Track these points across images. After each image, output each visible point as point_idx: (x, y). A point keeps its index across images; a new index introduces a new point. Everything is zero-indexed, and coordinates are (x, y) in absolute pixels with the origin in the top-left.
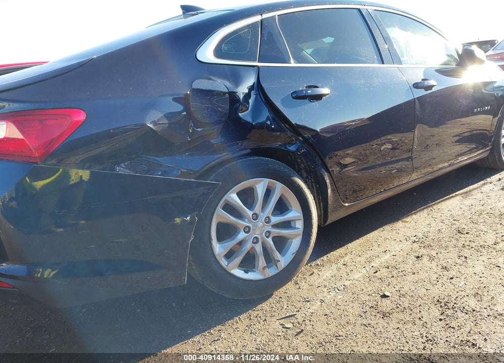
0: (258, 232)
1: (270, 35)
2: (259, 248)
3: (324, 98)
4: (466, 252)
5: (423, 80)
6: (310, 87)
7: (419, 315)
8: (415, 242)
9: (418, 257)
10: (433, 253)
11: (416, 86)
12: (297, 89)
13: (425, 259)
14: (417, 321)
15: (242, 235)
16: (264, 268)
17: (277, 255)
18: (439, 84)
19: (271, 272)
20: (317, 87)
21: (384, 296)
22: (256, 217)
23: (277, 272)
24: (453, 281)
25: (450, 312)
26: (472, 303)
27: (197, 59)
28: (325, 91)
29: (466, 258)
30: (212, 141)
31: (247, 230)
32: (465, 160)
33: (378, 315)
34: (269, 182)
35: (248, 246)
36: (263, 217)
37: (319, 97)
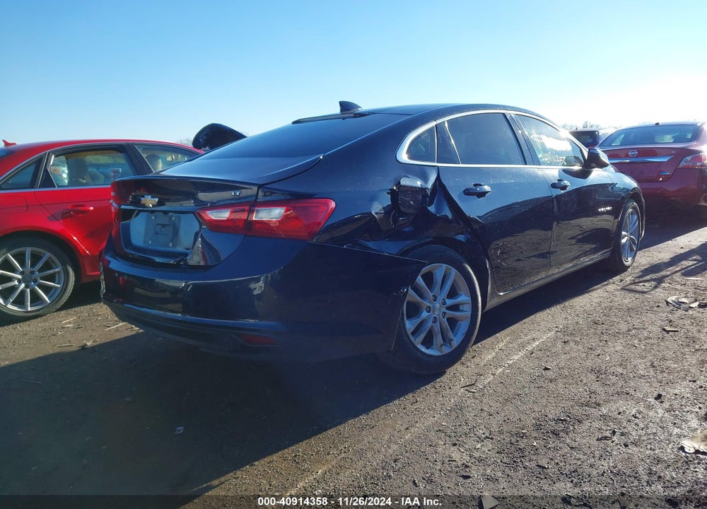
0: (437, 313)
1: (443, 139)
2: (437, 328)
3: (487, 195)
4: (605, 337)
5: (559, 180)
6: (475, 185)
7: (579, 379)
8: (558, 331)
9: (565, 342)
10: (578, 339)
11: (554, 186)
12: (468, 187)
13: (572, 344)
14: (579, 383)
15: (425, 314)
16: (441, 346)
17: (451, 335)
18: (571, 184)
19: (446, 350)
20: (481, 185)
21: (546, 369)
22: (435, 298)
23: (451, 350)
24: (600, 357)
25: (603, 376)
26: (620, 370)
27: (398, 161)
28: (487, 188)
29: (606, 341)
30: (405, 230)
31: (429, 309)
32: (586, 261)
33: (546, 381)
34: (446, 267)
35: (430, 324)
36: (440, 299)
37: (483, 194)
